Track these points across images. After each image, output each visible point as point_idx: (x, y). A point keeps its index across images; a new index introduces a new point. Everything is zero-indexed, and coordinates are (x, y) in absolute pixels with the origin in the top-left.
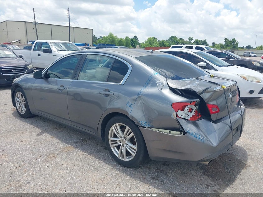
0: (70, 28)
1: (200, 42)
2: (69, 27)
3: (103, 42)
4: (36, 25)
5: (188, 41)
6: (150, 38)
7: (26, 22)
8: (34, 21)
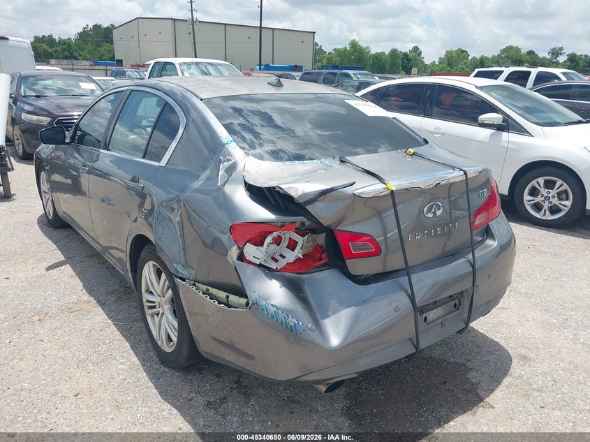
0: (262, 30)
1: (581, 59)
2: (261, 27)
3: (336, 60)
4: (193, 25)
5: (548, 57)
6: (451, 52)
7: (175, 20)
8: (191, 17)
